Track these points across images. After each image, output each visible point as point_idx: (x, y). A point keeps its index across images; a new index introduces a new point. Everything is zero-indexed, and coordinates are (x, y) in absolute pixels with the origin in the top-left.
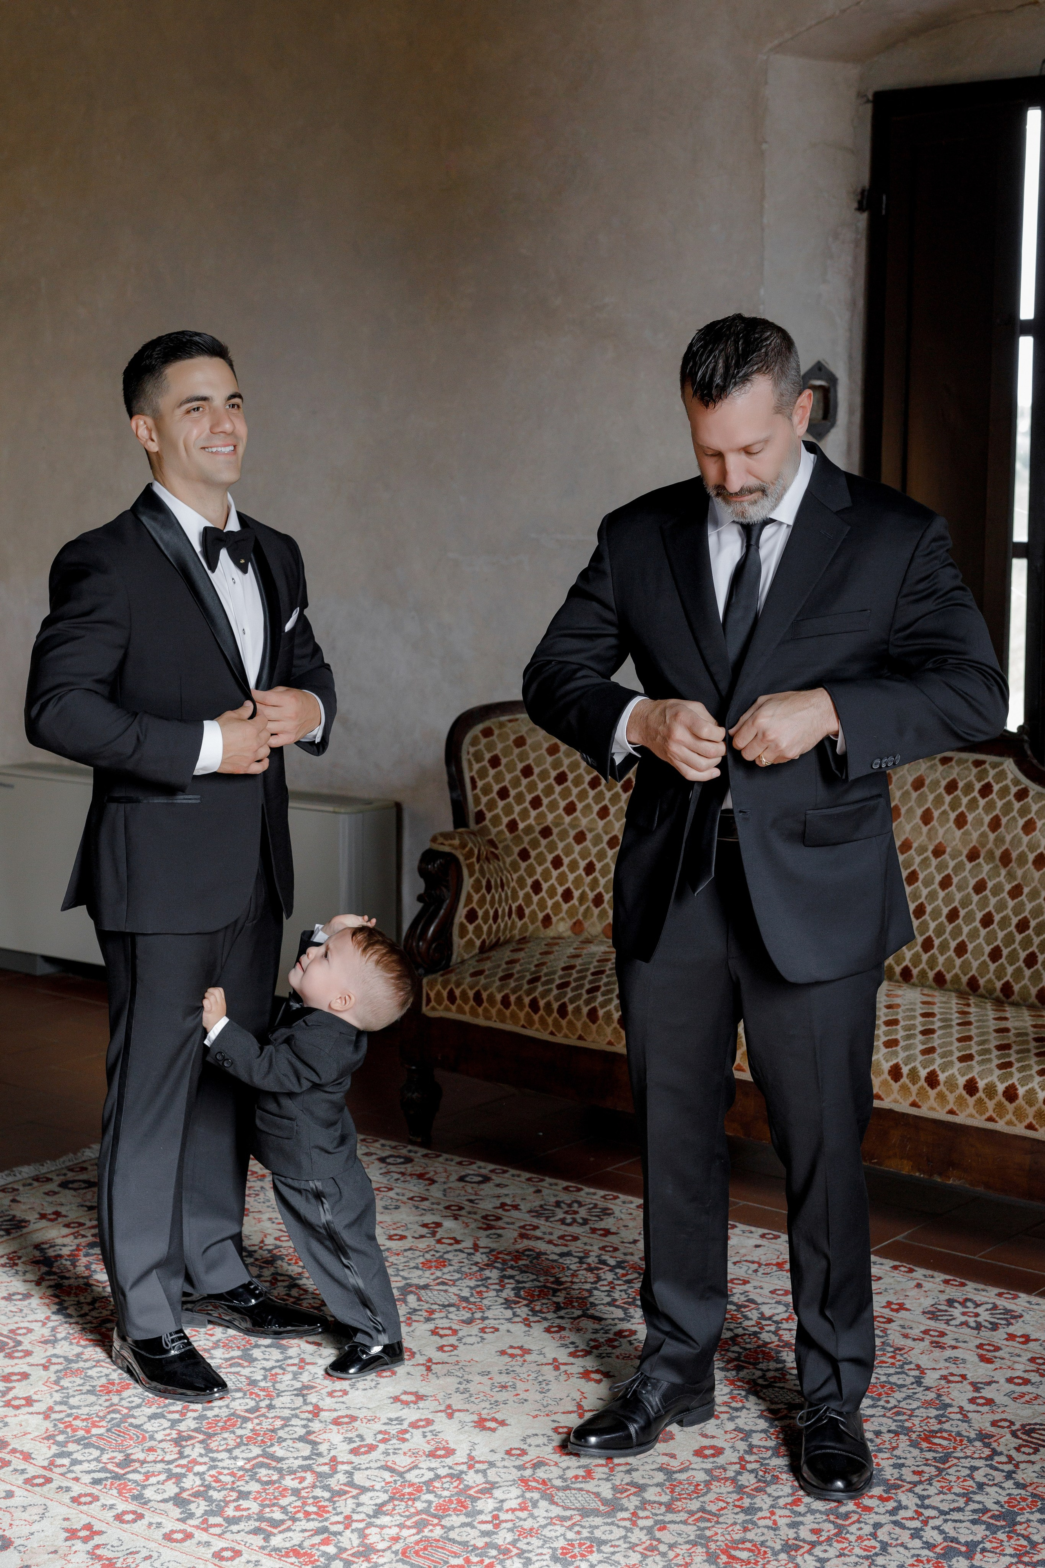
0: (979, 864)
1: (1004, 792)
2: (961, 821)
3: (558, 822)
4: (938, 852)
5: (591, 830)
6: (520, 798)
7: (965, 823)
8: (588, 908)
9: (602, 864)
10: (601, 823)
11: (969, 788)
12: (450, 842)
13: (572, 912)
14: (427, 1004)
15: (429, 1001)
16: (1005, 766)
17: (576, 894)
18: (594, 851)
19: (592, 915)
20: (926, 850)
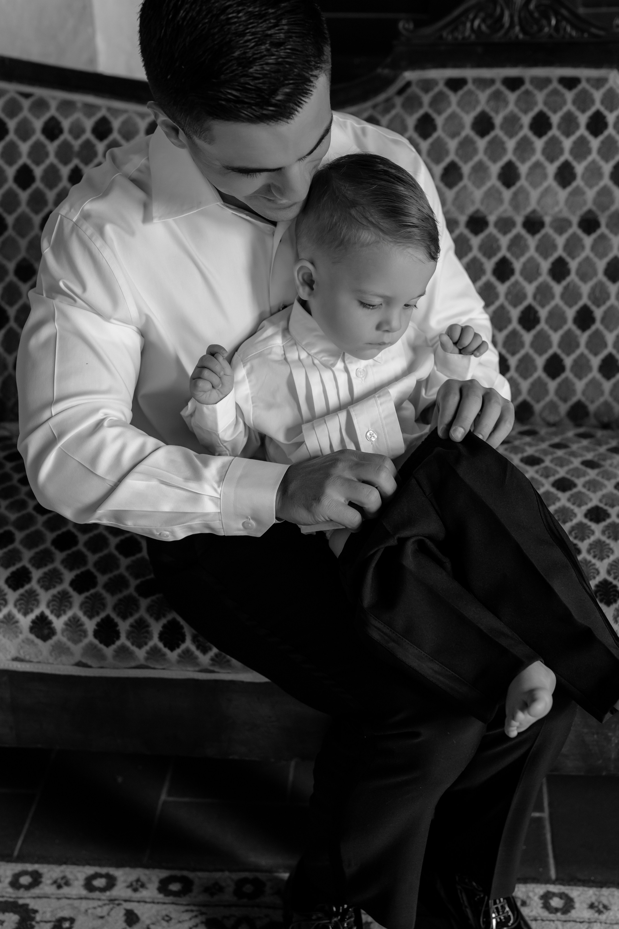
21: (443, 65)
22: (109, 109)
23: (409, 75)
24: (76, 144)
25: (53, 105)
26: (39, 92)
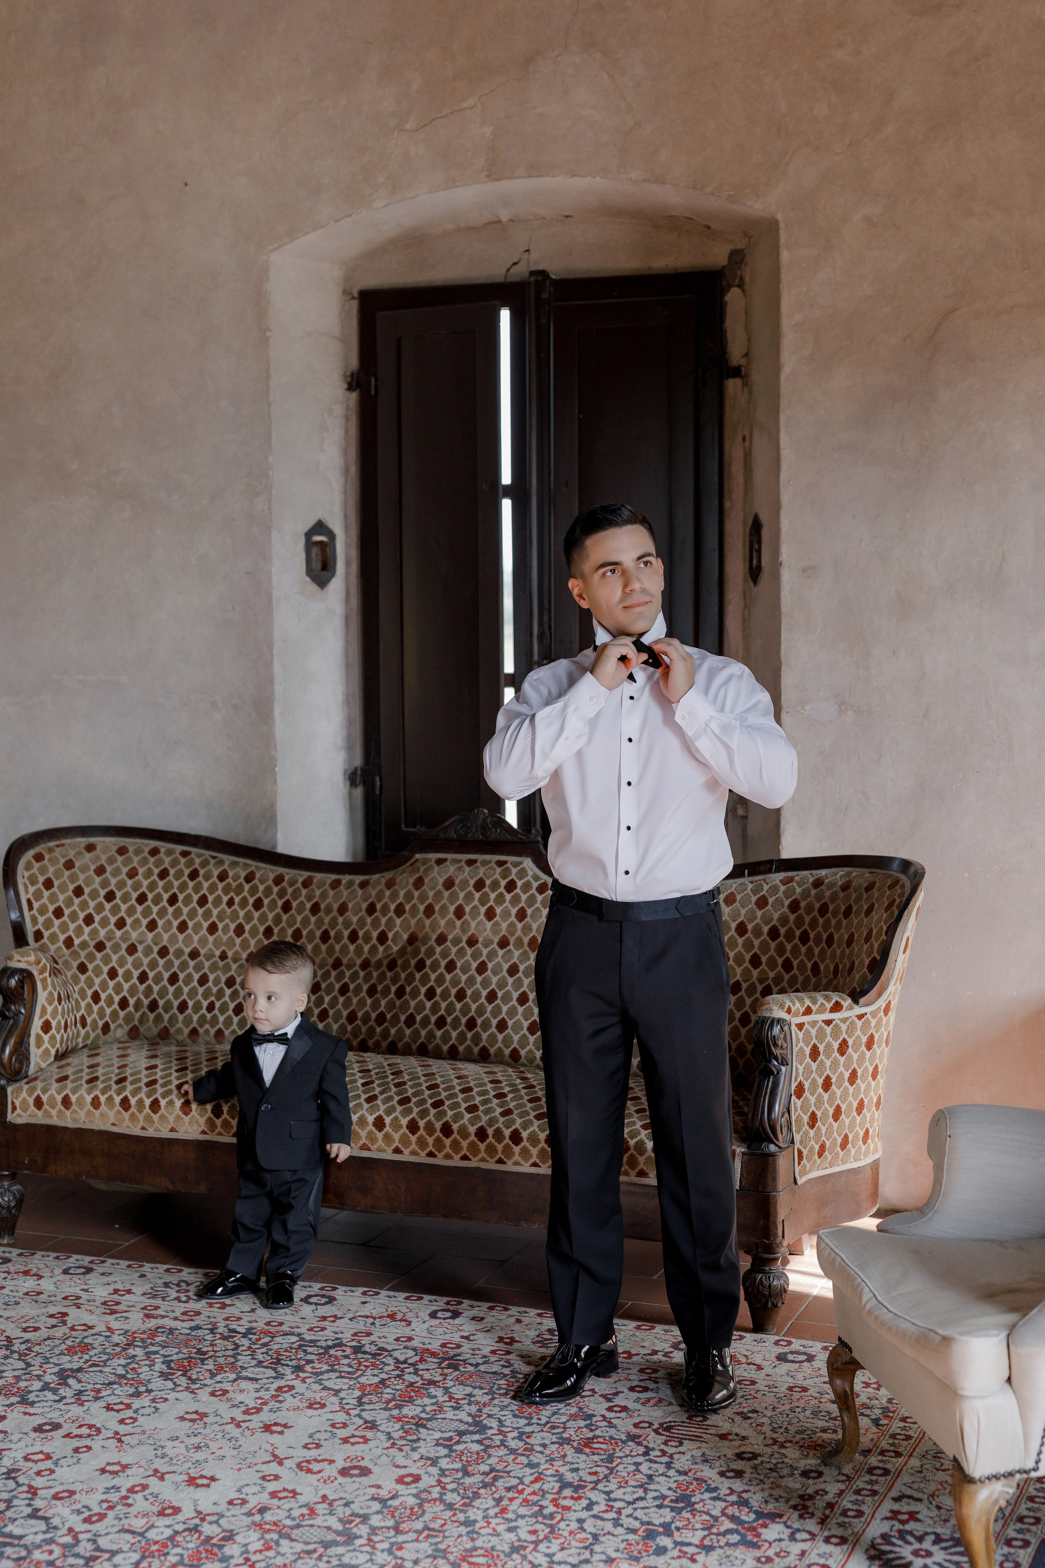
0: (510, 950)
1: (527, 887)
2: (490, 914)
3: (110, 936)
4: (472, 942)
5: (141, 943)
6: (74, 917)
7: (495, 915)
8: (144, 1013)
9: (154, 972)
10: (150, 936)
11: (495, 885)
12: (26, 959)
13: (128, 1019)
14: (13, 1112)
15: (14, 1108)
16: (524, 865)
17: (132, 1001)
18: (146, 961)
19: (148, 1020)
20: (461, 941)
21: (438, 852)
22: (257, 867)
23: (418, 856)
24: (234, 885)
25: (227, 863)
26: (221, 856)
